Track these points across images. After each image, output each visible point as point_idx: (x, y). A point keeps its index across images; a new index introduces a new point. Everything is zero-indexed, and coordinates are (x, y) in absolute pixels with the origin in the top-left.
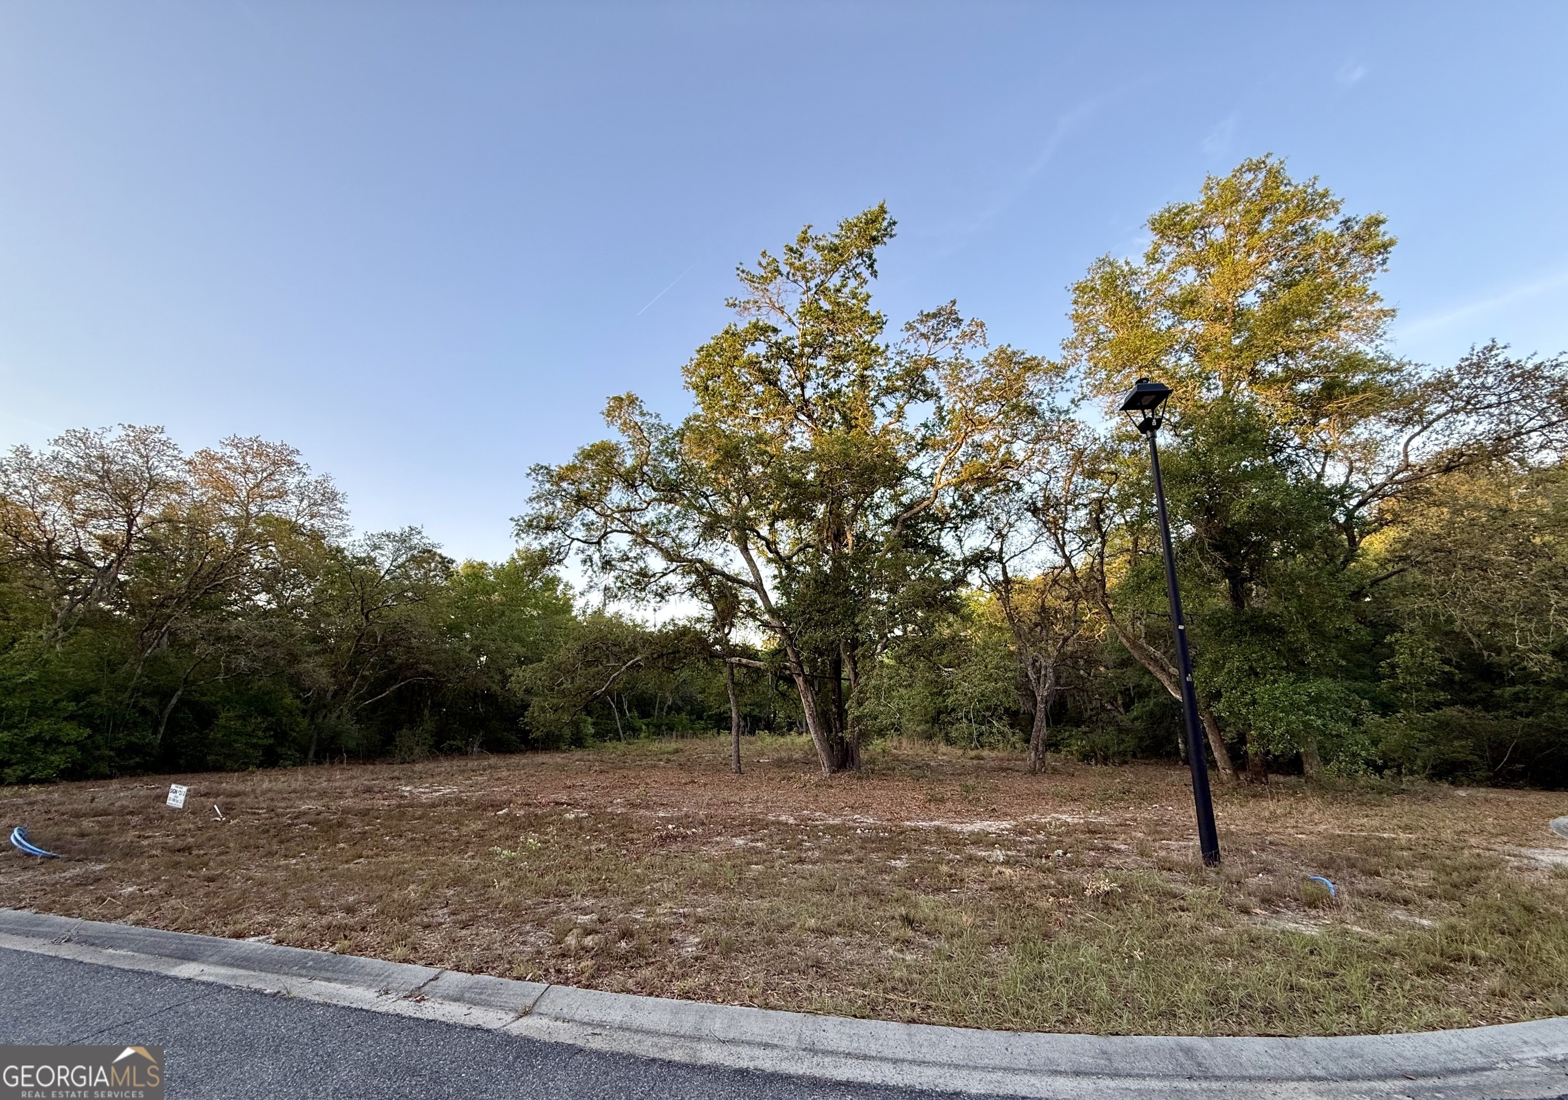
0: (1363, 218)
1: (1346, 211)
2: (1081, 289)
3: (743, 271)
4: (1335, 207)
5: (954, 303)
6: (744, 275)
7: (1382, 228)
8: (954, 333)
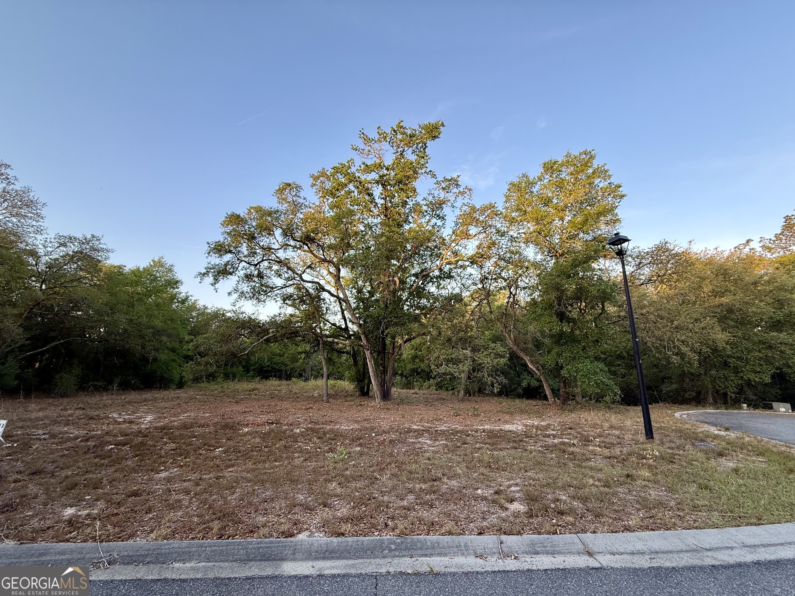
0: (615, 183)
1: (612, 180)
2: (512, 184)
3: (363, 133)
4: (610, 176)
5: (458, 176)
6: (362, 135)
7: (620, 189)
8: (455, 190)
